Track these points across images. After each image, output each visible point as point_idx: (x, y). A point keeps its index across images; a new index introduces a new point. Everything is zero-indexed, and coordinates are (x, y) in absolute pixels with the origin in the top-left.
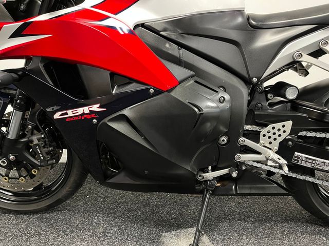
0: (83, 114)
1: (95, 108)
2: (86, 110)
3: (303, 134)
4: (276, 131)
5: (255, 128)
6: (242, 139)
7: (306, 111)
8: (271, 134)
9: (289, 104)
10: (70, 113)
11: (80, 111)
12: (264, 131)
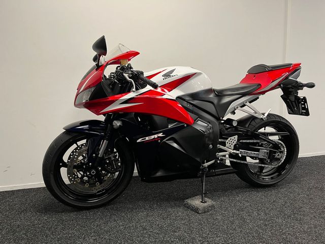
0: (154, 138)
1: (161, 135)
2: (156, 136)
3: (241, 141)
4: (232, 140)
5: (222, 140)
6: (218, 145)
7: (241, 131)
8: (230, 142)
9: (234, 128)
10: (147, 138)
11: (153, 137)
12: (227, 141)
